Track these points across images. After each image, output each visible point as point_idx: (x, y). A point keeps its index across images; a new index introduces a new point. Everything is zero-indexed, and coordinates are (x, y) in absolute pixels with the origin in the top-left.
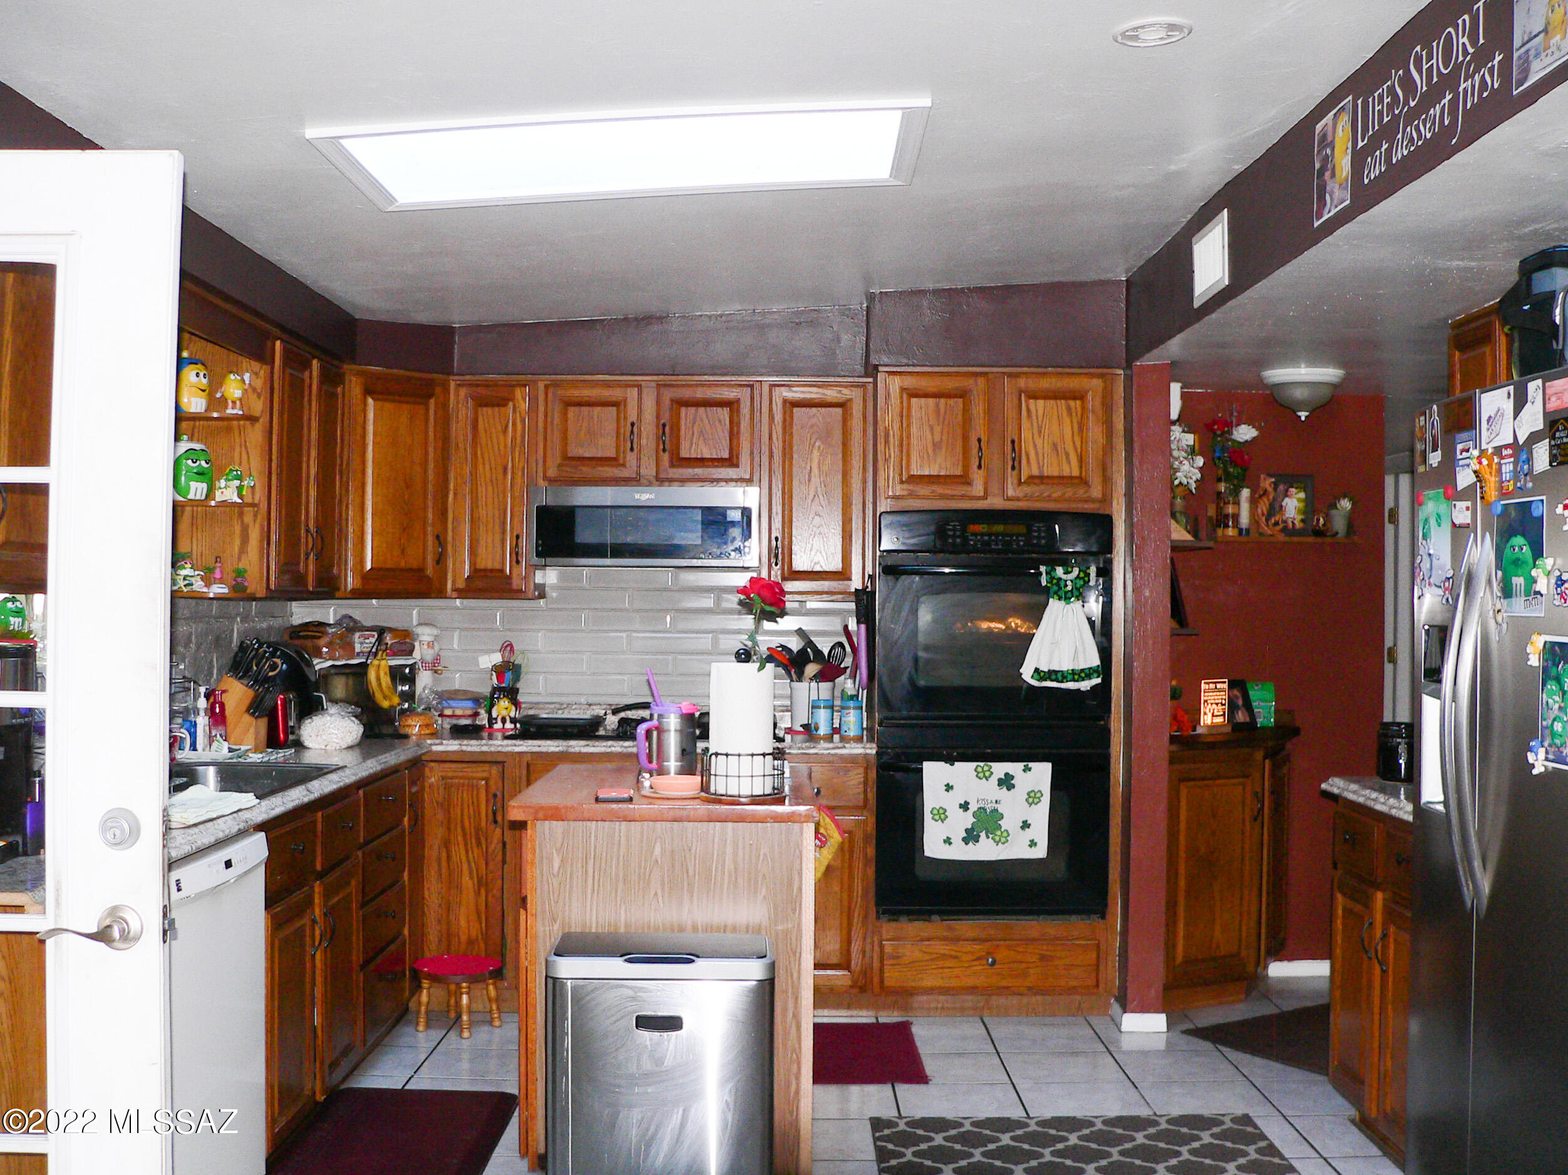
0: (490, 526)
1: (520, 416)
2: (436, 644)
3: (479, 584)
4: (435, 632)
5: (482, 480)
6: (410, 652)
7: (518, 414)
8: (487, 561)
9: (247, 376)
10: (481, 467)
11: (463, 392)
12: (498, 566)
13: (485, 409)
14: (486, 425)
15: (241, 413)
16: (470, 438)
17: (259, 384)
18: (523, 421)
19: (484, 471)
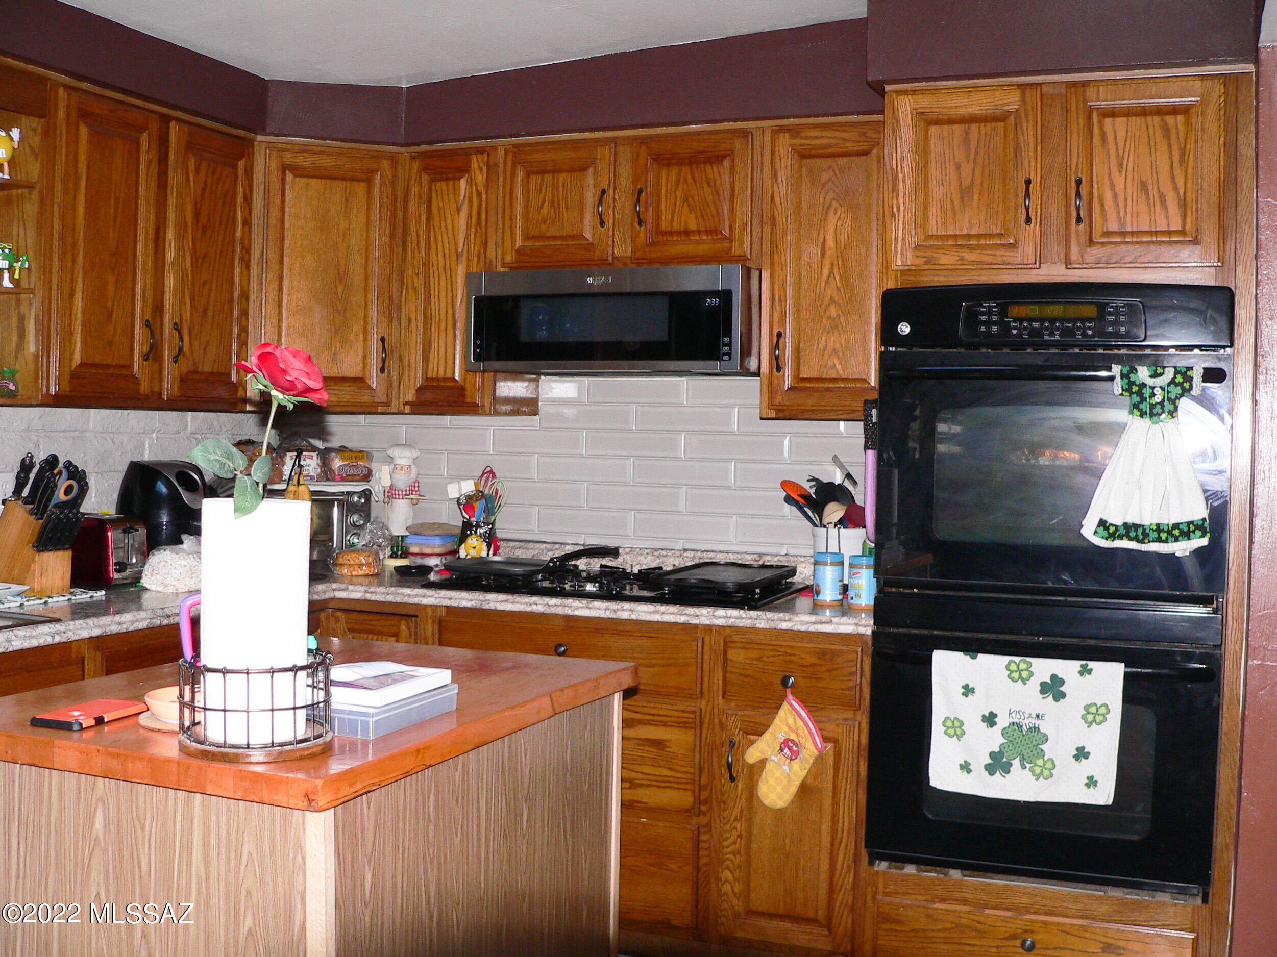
0: (443, 326)
1: (477, 190)
2: (413, 468)
3: (428, 396)
4: (415, 454)
5: (435, 268)
6: (367, 476)
7: (474, 188)
8: (436, 369)
9: (15, 133)
10: (433, 255)
11: (416, 166)
12: (449, 375)
13: (438, 184)
14: (441, 204)
15: (7, 177)
16: (424, 219)
17: (36, 141)
18: (479, 194)
19: (438, 260)
